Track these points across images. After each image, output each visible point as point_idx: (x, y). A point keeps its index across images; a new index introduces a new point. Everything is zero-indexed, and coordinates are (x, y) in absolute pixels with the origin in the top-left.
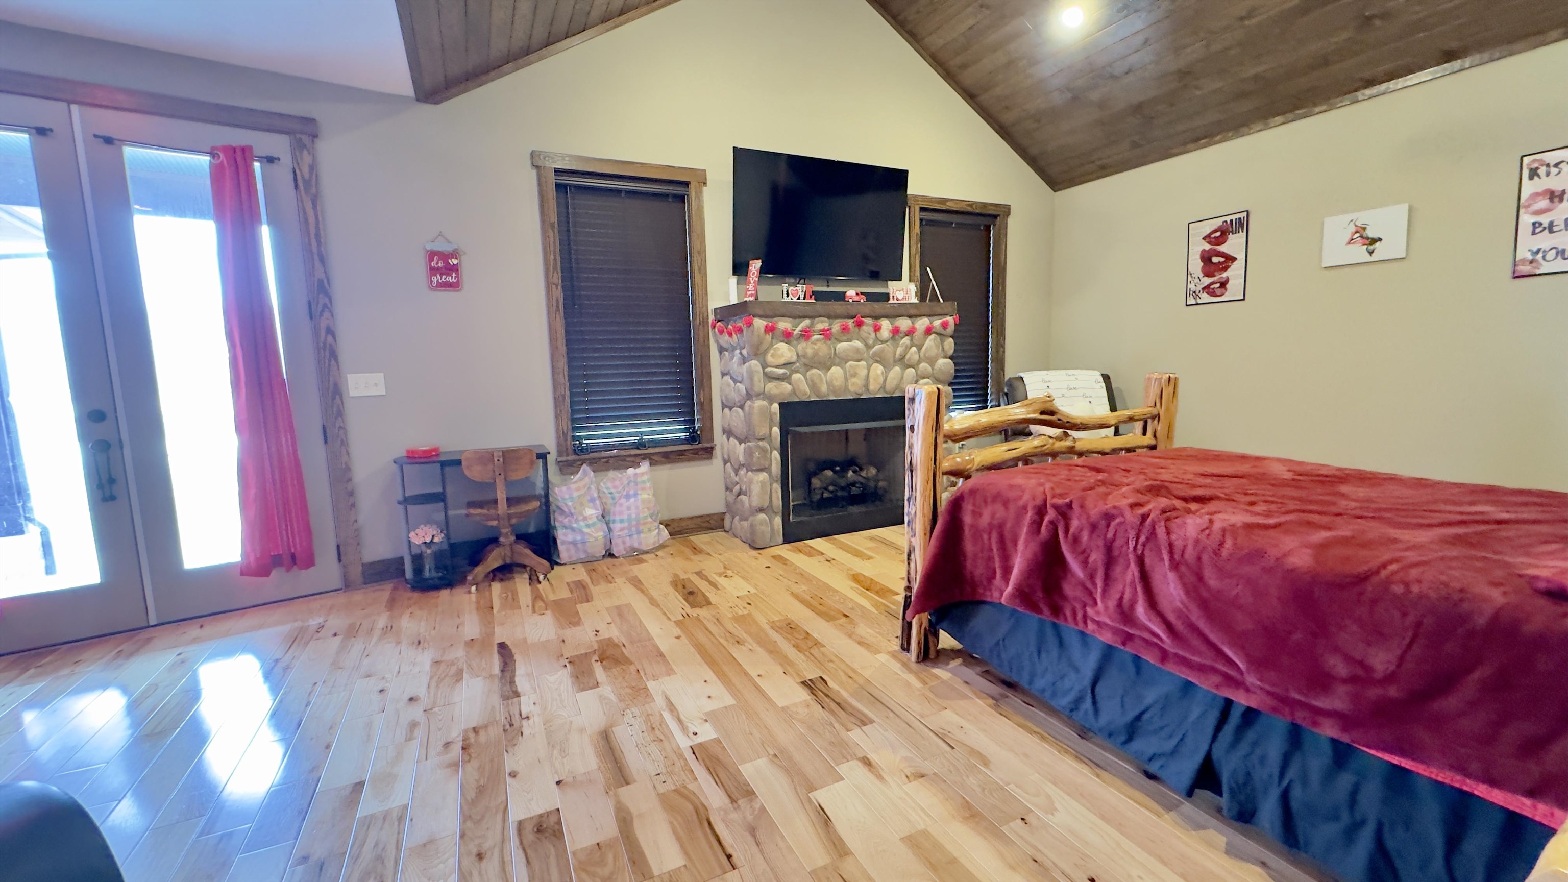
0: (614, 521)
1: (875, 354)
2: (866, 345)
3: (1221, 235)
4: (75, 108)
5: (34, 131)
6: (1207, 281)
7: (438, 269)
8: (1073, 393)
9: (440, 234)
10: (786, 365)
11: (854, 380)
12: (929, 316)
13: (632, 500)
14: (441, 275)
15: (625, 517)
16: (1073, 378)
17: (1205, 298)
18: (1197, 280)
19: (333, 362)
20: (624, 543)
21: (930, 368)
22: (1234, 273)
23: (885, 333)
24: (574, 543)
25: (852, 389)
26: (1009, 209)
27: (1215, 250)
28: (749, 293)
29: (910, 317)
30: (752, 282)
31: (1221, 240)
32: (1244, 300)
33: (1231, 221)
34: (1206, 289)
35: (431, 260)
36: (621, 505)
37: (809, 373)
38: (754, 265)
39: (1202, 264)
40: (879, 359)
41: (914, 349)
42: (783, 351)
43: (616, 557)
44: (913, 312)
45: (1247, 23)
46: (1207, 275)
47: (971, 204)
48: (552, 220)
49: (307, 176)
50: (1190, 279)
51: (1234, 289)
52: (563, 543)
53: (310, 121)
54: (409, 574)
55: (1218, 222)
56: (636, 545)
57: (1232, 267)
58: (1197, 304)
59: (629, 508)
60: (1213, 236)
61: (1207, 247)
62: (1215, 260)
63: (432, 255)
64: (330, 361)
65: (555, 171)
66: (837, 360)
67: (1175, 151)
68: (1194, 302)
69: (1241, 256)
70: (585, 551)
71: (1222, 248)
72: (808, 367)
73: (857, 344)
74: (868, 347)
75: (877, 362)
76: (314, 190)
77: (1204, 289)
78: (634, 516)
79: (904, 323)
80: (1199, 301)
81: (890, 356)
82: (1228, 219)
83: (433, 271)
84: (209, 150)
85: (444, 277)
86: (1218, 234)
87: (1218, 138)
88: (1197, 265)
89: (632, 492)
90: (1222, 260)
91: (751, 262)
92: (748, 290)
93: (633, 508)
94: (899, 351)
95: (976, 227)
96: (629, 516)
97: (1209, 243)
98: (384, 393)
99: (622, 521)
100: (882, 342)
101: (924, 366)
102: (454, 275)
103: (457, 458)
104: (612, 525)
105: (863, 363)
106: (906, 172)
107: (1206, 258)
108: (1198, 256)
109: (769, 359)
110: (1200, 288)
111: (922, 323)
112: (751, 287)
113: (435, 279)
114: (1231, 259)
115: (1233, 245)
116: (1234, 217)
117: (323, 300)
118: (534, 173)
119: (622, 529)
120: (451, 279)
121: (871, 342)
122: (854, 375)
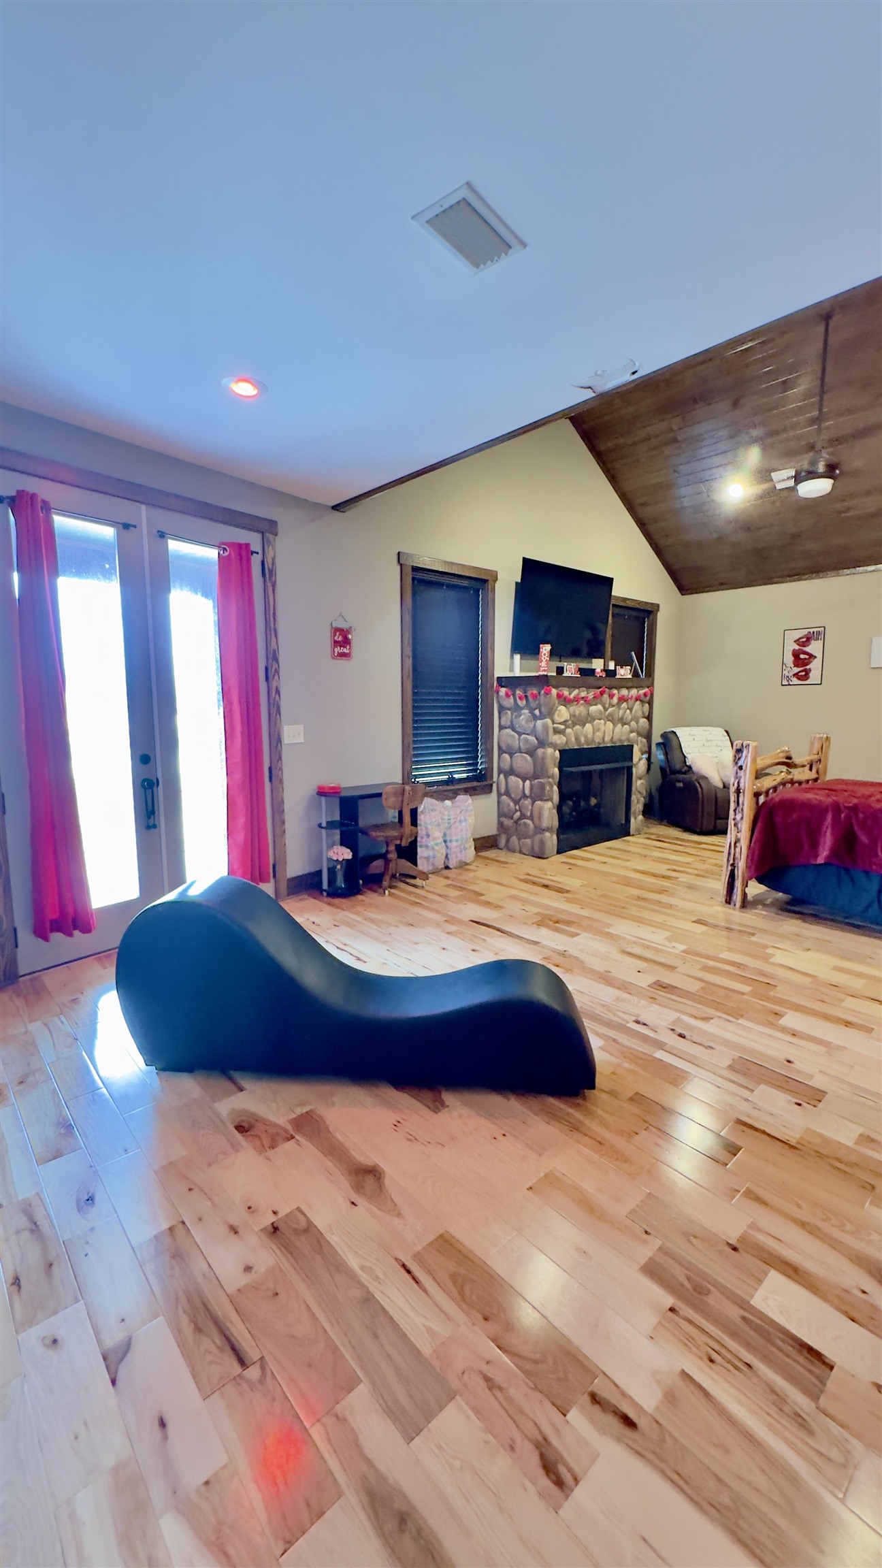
0: (451, 841)
1: (609, 715)
2: (604, 708)
3: (808, 640)
4: (143, 507)
5: (121, 526)
6: (796, 670)
7: (339, 642)
8: (709, 743)
9: (341, 615)
10: (564, 723)
11: (598, 733)
12: (636, 688)
13: (464, 824)
14: (340, 647)
15: (459, 837)
16: (708, 733)
17: (795, 681)
18: (789, 669)
19: (278, 716)
20: (457, 857)
21: (636, 725)
22: (815, 666)
23: (615, 700)
24: (428, 858)
25: (597, 740)
26: (659, 607)
27: (802, 650)
28: (542, 669)
29: (627, 688)
30: (544, 660)
31: (804, 644)
32: (821, 684)
33: (814, 632)
34: (796, 675)
35: (335, 635)
36: (456, 828)
37: (574, 728)
38: (544, 648)
39: (793, 658)
40: (611, 719)
41: (628, 711)
42: (563, 713)
43: (451, 869)
44: (630, 684)
45: (843, 515)
46: (796, 665)
47: (640, 602)
48: (409, 607)
49: (270, 566)
50: (784, 668)
51: (814, 676)
52: (421, 858)
53: (273, 523)
54: (325, 886)
55: (805, 632)
56: (463, 859)
57: (814, 662)
58: (789, 685)
59: (461, 831)
60: (801, 640)
61: (797, 647)
62: (802, 656)
63: (337, 630)
64: (276, 715)
65: (412, 568)
66: (589, 719)
67: (776, 580)
68: (787, 683)
69: (819, 656)
70: (433, 865)
71: (807, 649)
72: (574, 724)
73: (600, 707)
74: (606, 709)
75: (609, 720)
76: (273, 579)
77: (794, 675)
78: (464, 836)
79: (624, 692)
80: (791, 683)
81: (616, 717)
82: (811, 630)
83: (336, 643)
84: (217, 544)
85: (342, 648)
86: (805, 640)
87: (806, 576)
88: (789, 659)
89: (462, 818)
90: (807, 657)
91: (541, 645)
92: (540, 666)
93: (464, 830)
94: (621, 712)
95: (637, 618)
96: (462, 836)
97: (798, 644)
98: (303, 741)
99: (456, 841)
100: (613, 706)
101: (633, 723)
102: (348, 647)
103: (379, 791)
104: (448, 844)
105: (602, 721)
106: (612, 579)
107: (796, 655)
108: (791, 653)
109: (556, 718)
110: (791, 674)
111: (634, 692)
112: (543, 664)
113: (336, 650)
114: (812, 656)
115: (814, 648)
116: (815, 630)
117: (275, 666)
118: (398, 568)
119: (457, 847)
120: (346, 651)
121: (607, 706)
122: (598, 730)
